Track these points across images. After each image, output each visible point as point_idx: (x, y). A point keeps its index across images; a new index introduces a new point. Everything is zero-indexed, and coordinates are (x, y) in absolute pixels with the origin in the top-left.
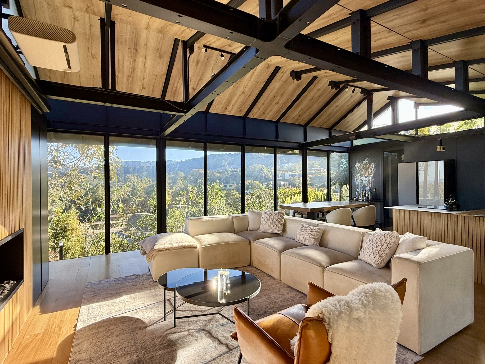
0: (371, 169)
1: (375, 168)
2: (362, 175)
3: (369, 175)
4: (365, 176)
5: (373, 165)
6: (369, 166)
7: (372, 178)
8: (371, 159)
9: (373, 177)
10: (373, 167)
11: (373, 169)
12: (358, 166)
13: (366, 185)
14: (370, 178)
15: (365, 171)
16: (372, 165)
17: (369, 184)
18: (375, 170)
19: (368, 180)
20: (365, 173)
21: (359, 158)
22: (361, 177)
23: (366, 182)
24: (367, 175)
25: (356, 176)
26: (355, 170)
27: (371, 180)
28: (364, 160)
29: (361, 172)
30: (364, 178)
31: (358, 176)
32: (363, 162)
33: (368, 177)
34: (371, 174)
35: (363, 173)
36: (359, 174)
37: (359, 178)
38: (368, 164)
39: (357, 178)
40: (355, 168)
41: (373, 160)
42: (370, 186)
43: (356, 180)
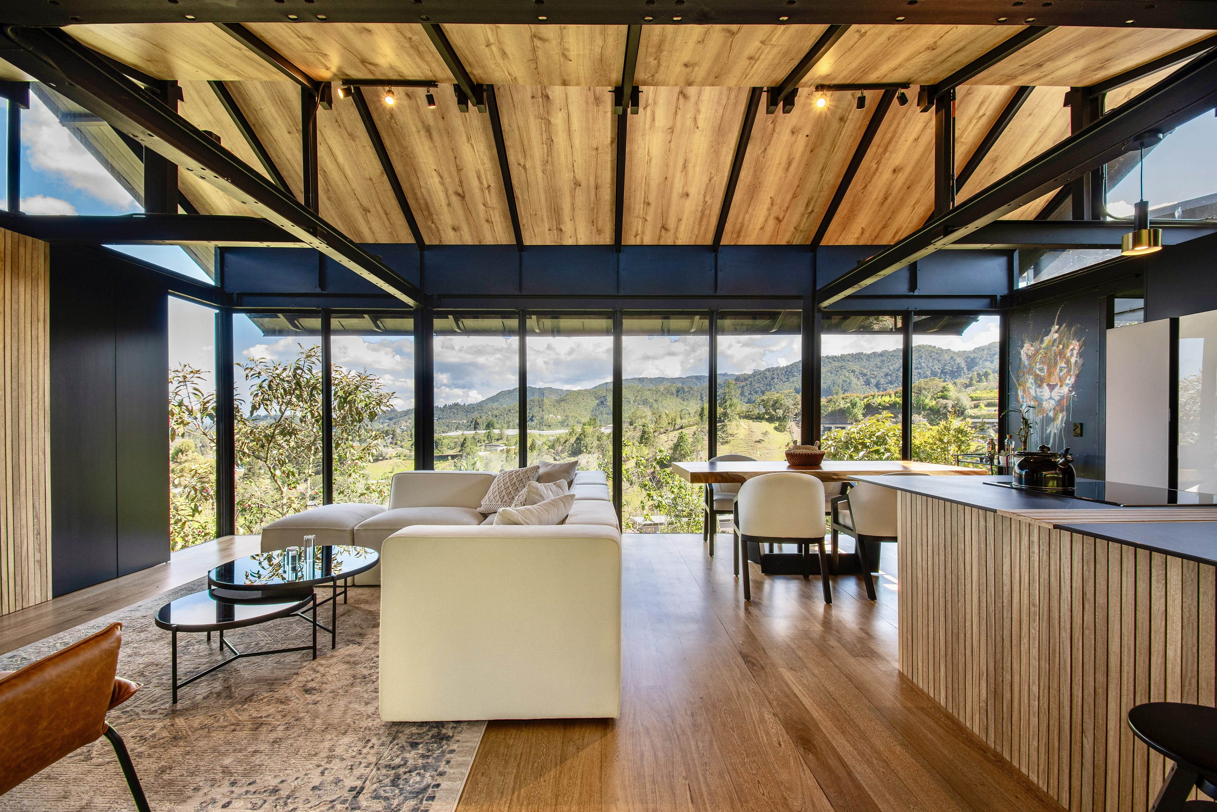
0: (1068, 362)
1: (1081, 355)
2: (1039, 381)
4: (1048, 385)
5: (1075, 345)
8: (1069, 326)
9: (1075, 387)
10: (1075, 352)
11: (1073, 360)
12: (1027, 355)
13: (1051, 414)
14: (1065, 390)
16: (1071, 347)
17: (1062, 411)
19: (1057, 398)
20: (1050, 374)
21: (1031, 328)
22: (1038, 390)
23: (1051, 405)
24: (1054, 380)
25: (1022, 388)
26: (1019, 367)
27: (1067, 397)
28: (1047, 333)
29: (1038, 372)
30: (1045, 392)
31: (1028, 385)
32: (1045, 338)
33: (1058, 387)
34: (1069, 377)
35: (1042, 374)
36: (1031, 380)
37: (1030, 394)
38: (1060, 343)
39: (1024, 391)
40: (1021, 359)
41: (1073, 328)
42: (1063, 417)
43: (1021, 400)
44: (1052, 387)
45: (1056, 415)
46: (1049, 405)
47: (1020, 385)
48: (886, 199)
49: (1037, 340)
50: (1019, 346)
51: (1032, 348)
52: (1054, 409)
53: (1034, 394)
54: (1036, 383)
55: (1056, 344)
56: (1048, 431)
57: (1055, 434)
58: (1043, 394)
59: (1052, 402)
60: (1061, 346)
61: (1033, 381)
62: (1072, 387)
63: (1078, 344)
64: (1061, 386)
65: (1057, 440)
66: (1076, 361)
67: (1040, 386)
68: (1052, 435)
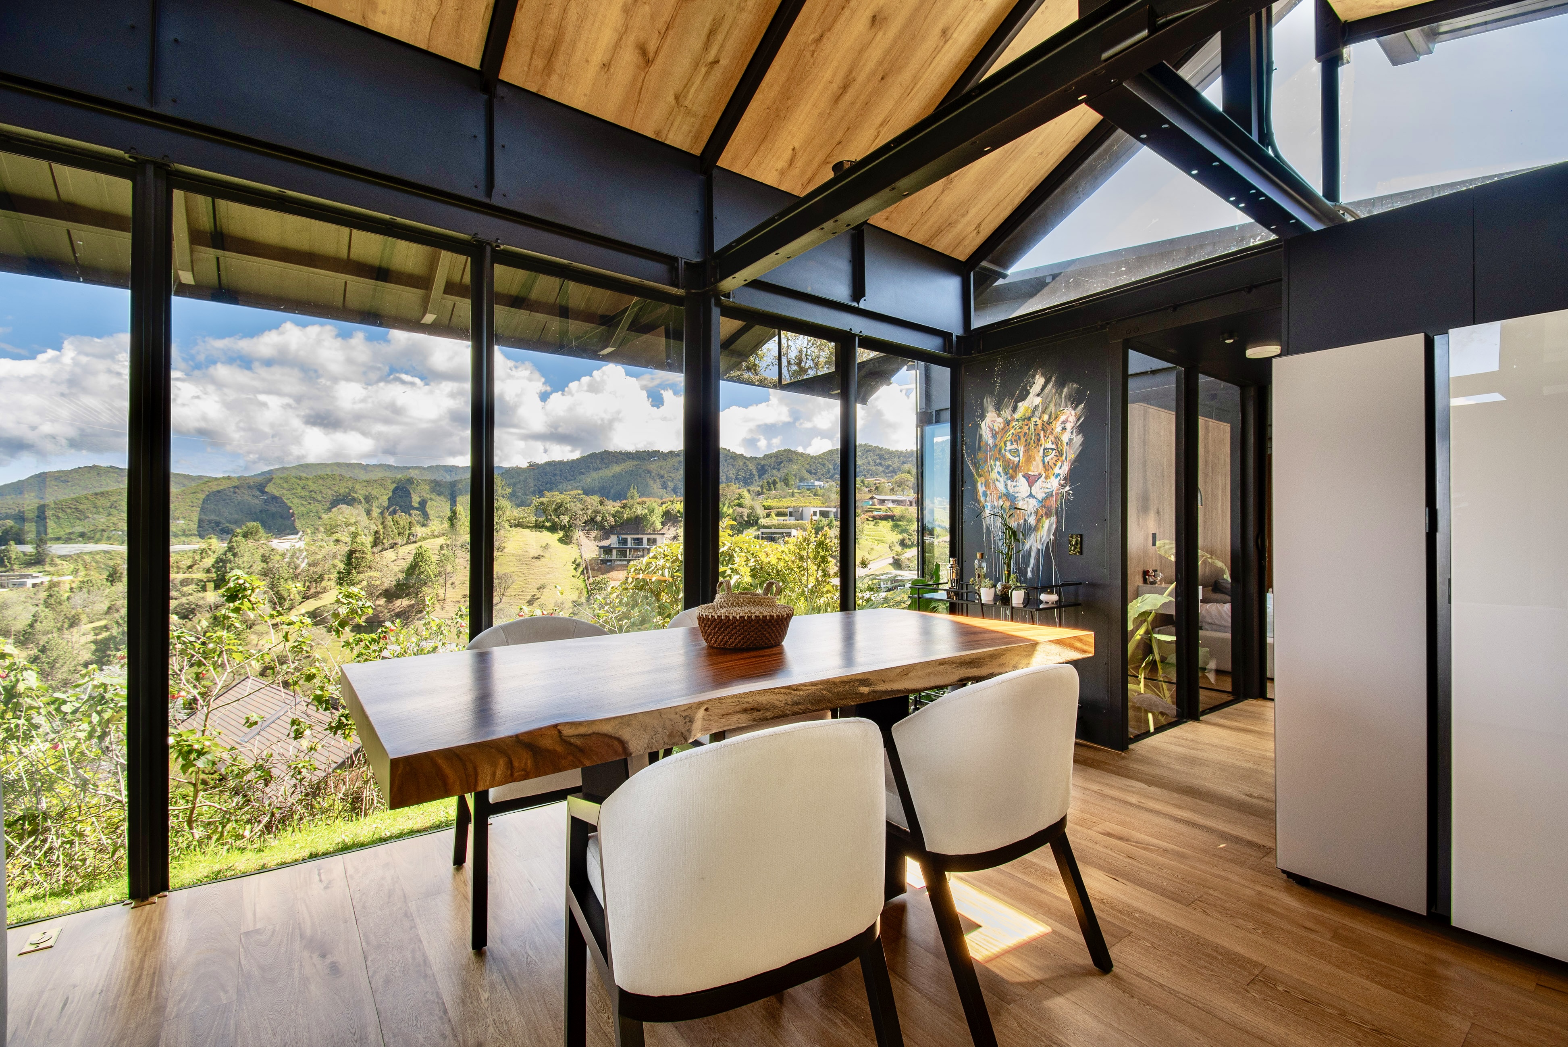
0: (1057, 440)
1: (1081, 429)
2: (1011, 470)
3: (1046, 466)
4: (1027, 477)
5: (1070, 416)
6: (1049, 423)
7: (1063, 486)
8: (1060, 384)
9: (1072, 478)
10: (1069, 426)
11: (1065, 438)
12: (992, 430)
13: (1032, 521)
14: (1054, 484)
15: (1027, 451)
16: (1062, 418)
17: (1048, 515)
18: (1078, 440)
19: (1040, 496)
20: (1029, 459)
21: (997, 388)
22: (1009, 483)
23: (1031, 507)
24: (1036, 468)
25: (983, 480)
26: (980, 448)
27: (1057, 494)
28: (1024, 396)
29: (1009, 456)
30: (1021, 487)
31: (994, 475)
32: (1020, 404)
33: (1042, 479)
34: (1059, 464)
35: (1017, 459)
36: (998, 467)
37: (996, 489)
38: (1044, 412)
39: (987, 484)
40: (981, 436)
41: (1065, 390)
42: (1050, 526)
43: (982, 499)
44: (1031, 480)
45: (1038, 521)
46: (1029, 506)
47: (980, 476)
48: (845, 88)
49: (1007, 407)
50: (978, 416)
51: (1000, 420)
52: (1036, 513)
53: (1004, 490)
54: (1006, 473)
55: (1038, 413)
56: (1027, 546)
57: (1038, 550)
58: (1017, 489)
59: (1033, 502)
60: (1046, 417)
61: (1001, 470)
62: (1065, 479)
63: (1073, 413)
64: (1046, 477)
65: (1042, 559)
66: (1071, 440)
67: (1012, 478)
68: (1033, 553)
